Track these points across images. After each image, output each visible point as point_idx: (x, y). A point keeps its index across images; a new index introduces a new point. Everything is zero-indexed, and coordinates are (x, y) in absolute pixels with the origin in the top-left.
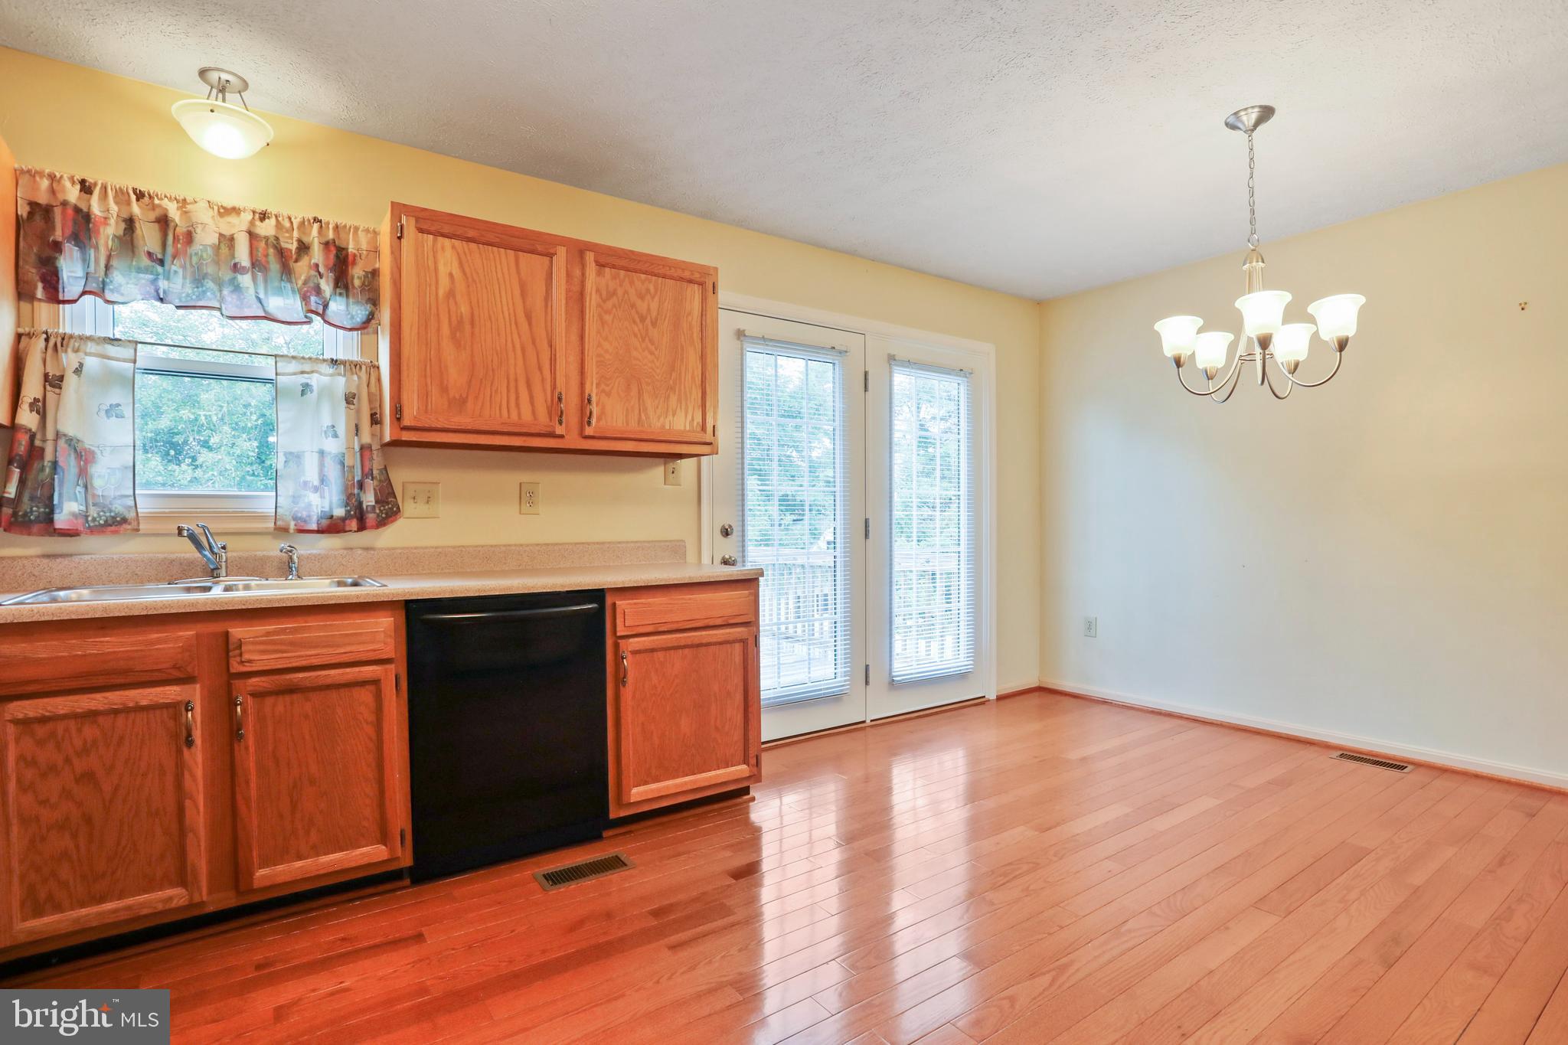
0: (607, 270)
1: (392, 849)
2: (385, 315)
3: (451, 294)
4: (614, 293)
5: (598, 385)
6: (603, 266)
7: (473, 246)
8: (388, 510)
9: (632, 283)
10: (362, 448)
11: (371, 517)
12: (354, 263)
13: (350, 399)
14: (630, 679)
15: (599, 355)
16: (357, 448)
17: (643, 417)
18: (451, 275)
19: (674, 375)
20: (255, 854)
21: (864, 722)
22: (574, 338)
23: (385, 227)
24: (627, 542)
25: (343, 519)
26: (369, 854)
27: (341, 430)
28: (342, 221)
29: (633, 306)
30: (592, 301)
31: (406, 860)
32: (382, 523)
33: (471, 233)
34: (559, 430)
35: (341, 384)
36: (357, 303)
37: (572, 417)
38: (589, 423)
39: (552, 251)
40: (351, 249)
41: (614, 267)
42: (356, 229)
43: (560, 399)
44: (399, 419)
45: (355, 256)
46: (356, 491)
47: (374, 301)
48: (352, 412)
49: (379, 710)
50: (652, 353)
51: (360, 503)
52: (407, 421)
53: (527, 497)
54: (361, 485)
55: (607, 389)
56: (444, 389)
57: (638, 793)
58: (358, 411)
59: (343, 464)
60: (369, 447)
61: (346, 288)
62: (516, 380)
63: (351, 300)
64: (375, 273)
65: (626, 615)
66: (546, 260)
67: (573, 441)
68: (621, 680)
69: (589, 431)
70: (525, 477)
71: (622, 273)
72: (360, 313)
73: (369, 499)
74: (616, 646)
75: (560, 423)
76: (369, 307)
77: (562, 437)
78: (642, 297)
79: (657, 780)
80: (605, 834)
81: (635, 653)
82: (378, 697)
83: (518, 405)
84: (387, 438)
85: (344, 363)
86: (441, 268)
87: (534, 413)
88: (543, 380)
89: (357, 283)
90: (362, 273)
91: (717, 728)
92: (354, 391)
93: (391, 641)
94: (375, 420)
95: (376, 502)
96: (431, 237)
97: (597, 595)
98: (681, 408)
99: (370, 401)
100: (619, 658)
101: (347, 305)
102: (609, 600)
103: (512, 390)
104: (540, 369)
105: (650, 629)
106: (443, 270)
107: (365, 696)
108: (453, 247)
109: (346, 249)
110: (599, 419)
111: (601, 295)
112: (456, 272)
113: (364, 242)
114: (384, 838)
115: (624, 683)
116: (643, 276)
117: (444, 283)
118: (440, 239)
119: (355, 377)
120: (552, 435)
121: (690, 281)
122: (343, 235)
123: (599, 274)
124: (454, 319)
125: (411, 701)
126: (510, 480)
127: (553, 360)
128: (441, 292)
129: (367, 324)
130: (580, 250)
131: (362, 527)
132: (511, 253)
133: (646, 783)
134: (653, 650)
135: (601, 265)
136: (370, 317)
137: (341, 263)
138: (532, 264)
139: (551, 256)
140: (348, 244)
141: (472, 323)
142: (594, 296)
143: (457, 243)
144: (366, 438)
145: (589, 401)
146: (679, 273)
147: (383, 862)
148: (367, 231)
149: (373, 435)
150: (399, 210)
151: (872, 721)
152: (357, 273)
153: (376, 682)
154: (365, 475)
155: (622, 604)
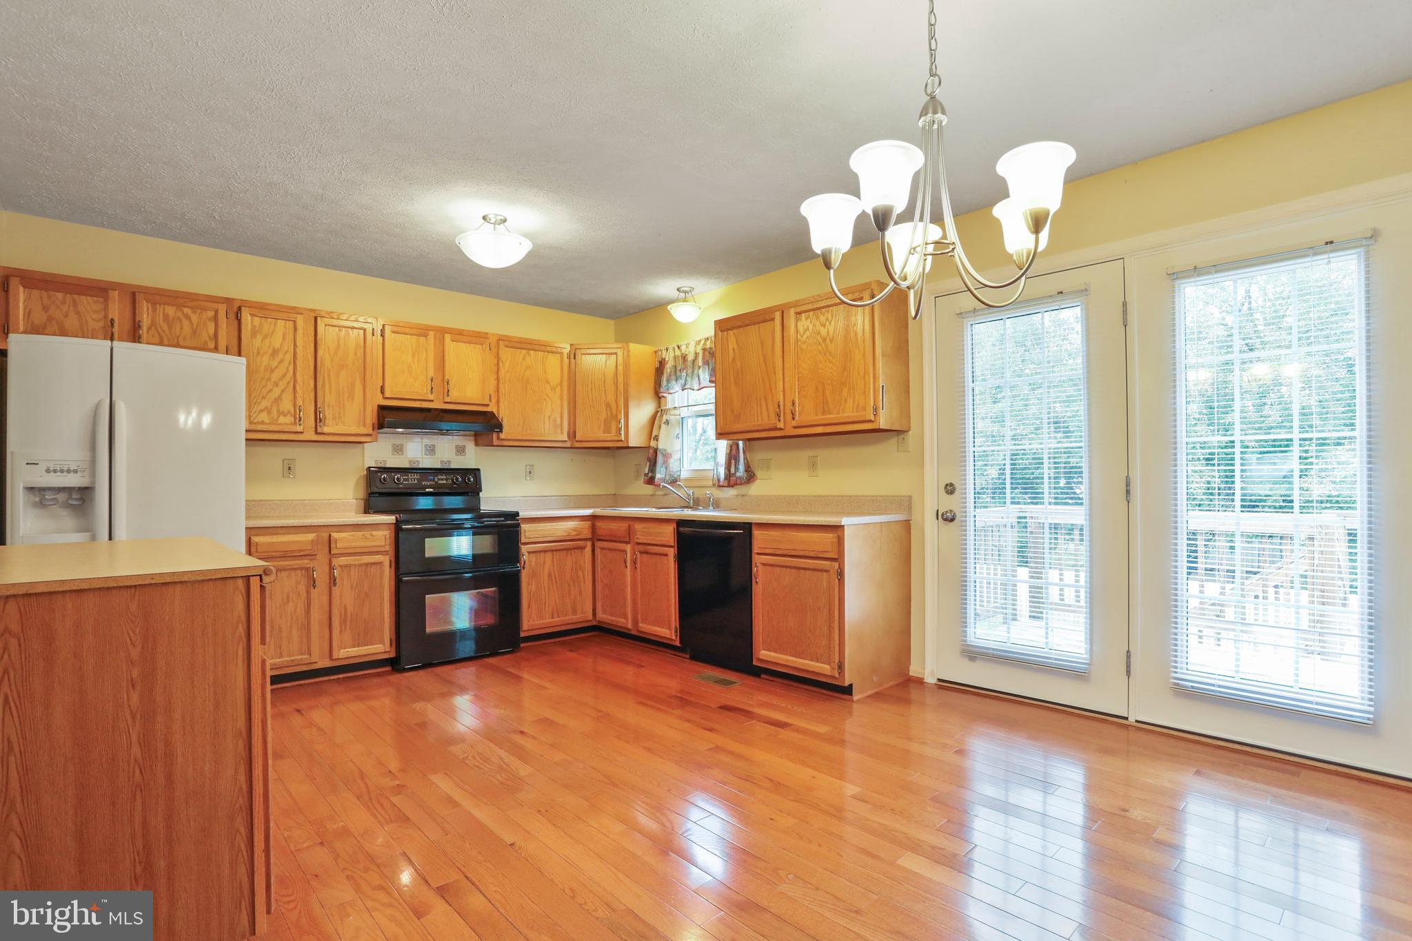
0: (803, 315)
1: (671, 634)
3: (734, 359)
4: (808, 330)
5: (799, 393)
6: (799, 314)
7: (743, 329)
8: (750, 477)
9: (818, 318)
11: (742, 480)
14: (760, 581)
15: (801, 372)
17: (826, 408)
18: (734, 349)
19: (845, 374)
20: (640, 616)
21: (1126, 719)
22: (786, 364)
24: (866, 496)
26: (665, 633)
29: (819, 334)
30: (795, 338)
31: (677, 642)
32: (747, 483)
33: (740, 323)
34: (781, 425)
37: (788, 416)
38: (793, 419)
39: (773, 317)
41: (806, 311)
43: (779, 406)
49: (669, 569)
50: (830, 362)
51: (735, 473)
55: (804, 394)
56: (733, 411)
57: (764, 654)
62: (760, 399)
65: (757, 542)
66: (772, 323)
67: (790, 430)
68: (755, 580)
69: (793, 423)
71: (811, 313)
75: (780, 420)
77: (781, 429)
78: (823, 326)
79: (777, 651)
80: (763, 676)
82: (669, 562)
83: (761, 414)
88: (772, 396)
91: (811, 631)
93: (672, 539)
96: (726, 332)
98: (850, 396)
102: (753, 530)
103: (759, 405)
104: (771, 389)
105: (771, 552)
106: (731, 347)
107: (665, 560)
108: (734, 333)
110: (800, 414)
111: (801, 333)
112: (735, 347)
114: (670, 628)
115: (757, 582)
116: (824, 310)
117: (731, 355)
118: (729, 332)
120: (776, 429)
123: (799, 319)
124: (735, 373)
126: (804, 455)
127: (776, 382)
128: (730, 360)
130: (788, 309)
131: (735, 485)
132: (757, 326)
133: (770, 651)
134: (773, 566)
138: (766, 330)
139: (773, 319)
141: (742, 373)
142: (795, 335)
143: (735, 330)
145: (793, 403)
147: (669, 638)
151: (1137, 721)
153: (667, 555)
155: (757, 533)
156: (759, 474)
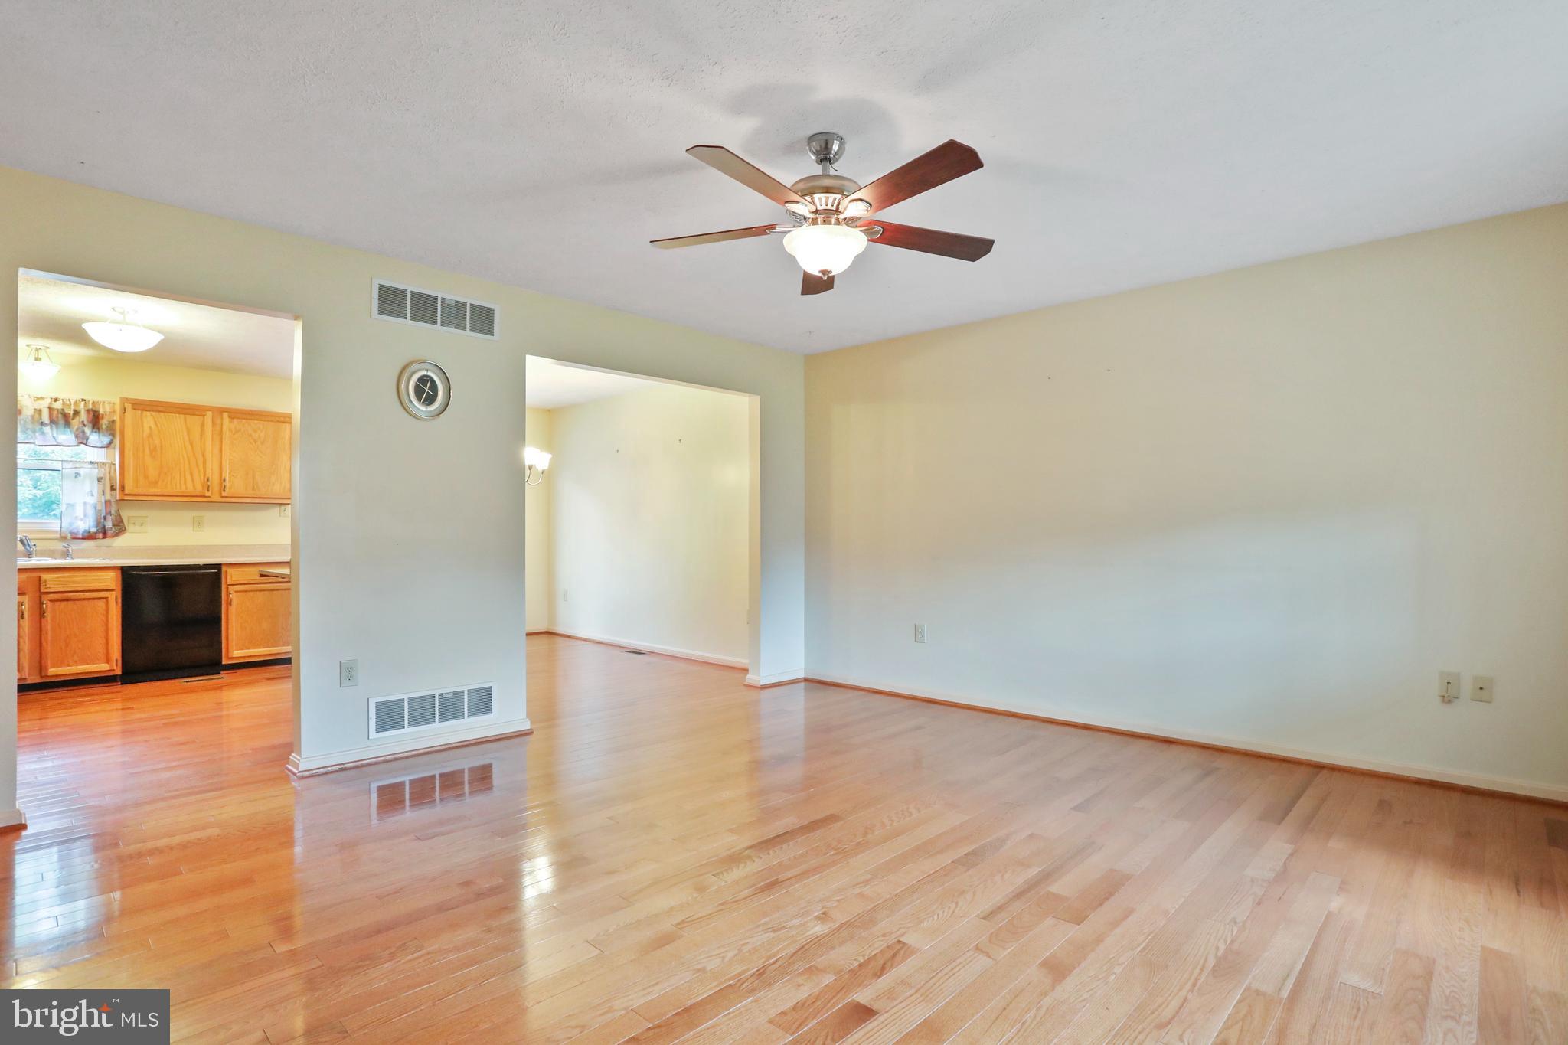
0: (235, 420)
1: (111, 666)
2: (117, 441)
3: (150, 436)
4: (240, 430)
5: (229, 473)
6: (233, 418)
7: (162, 414)
8: (120, 528)
9: (249, 425)
10: (106, 502)
11: (109, 533)
12: (103, 418)
13: (99, 480)
14: (234, 603)
15: (230, 459)
16: (103, 501)
18: (150, 428)
22: (217, 451)
23: (118, 408)
25: (96, 533)
26: (100, 667)
27: (95, 492)
28: (96, 398)
29: (250, 435)
30: (227, 434)
31: (118, 672)
32: (117, 535)
33: (161, 409)
34: (207, 494)
35: (95, 472)
36: (104, 435)
37: (216, 487)
38: (224, 491)
39: (205, 413)
40: (101, 412)
41: (238, 417)
42: (104, 403)
43: (208, 480)
44: (123, 491)
45: (103, 415)
46: (102, 520)
47: (113, 435)
48: (102, 486)
49: (107, 610)
50: (261, 457)
51: (104, 526)
52: (127, 492)
53: (198, 523)
54: (105, 518)
55: (235, 475)
56: (146, 477)
57: (236, 653)
58: (104, 485)
59: (95, 508)
60: (110, 501)
61: (98, 429)
62: (185, 472)
63: (101, 435)
64: (113, 422)
65: (231, 576)
66: (202, 418)
67: (216, 498)
68: (229, 603)
69: (224, 494)
70: (196, 513)
71: (244, 421)
72: (106, 440)
73: (109, 524)
74: (227, 588)
75: (208, 491)
76: (111, 437)
77: (209, 497)
78: (255, 431)
79: (248, 648)
81: (236, 592)
82: (107, 604)
83: (185, 483)
84: (118, 498)
85: (97, 463)
86: (145, 425)
87: (194, 486)
88: (199, 471)
89: (104, 427)
90: (106, 422)
91: (283, 628)
92: (102, 476)
93: (114, 583)
94: (113, 488)
95: (113, 525)
96: (140, 412)
97: (218, 567)
99: (110, 480)
100: (228, 594)
101: (99, 436)
102: (224, 569)
103: (183, 476)
104: (197, 466)
105: (245, 582)
107: (102, 603)
108: (151, 415)
109: (98, 412)
110: (230, 488)
111: (232, 432)
112: (153, 426)
113: (108, 408)
114: (108, 661)
115: (230, 604)
116: (256, 422)
117: (147, 431)
118: (145, 412)
119: (103, 470)
120: (204, 496)
121: (283, 422)
122: (97, 406)
123: (231, 422)
124: (152, 447)
125: (123, 606)
126: (188, 515)
127: (204, 463)
128: (145, 435)
129: (109, 446)
130: (221, 411)
131: (105, 537)
132: (182, 416)
133: (242, 649)
134: (246, 591)
135: (231, 418)
136: (111, 443)
137: (95, 419)
138: (194, 421)
139: (204, 416)
140: (99, 408)
141: (161, 449)
142: (227, 433)
143: (153, 413)
144: (108, 497)
145: (224, 480)
146: (277, 419)
147: (106, 671)
148: (110, 403)
149: (112, 495)
150: (124, 400)
152: (104, 423)
153: (106, 598)
154: (107, 514)
155: (230, 570)
156: (130, 528)
